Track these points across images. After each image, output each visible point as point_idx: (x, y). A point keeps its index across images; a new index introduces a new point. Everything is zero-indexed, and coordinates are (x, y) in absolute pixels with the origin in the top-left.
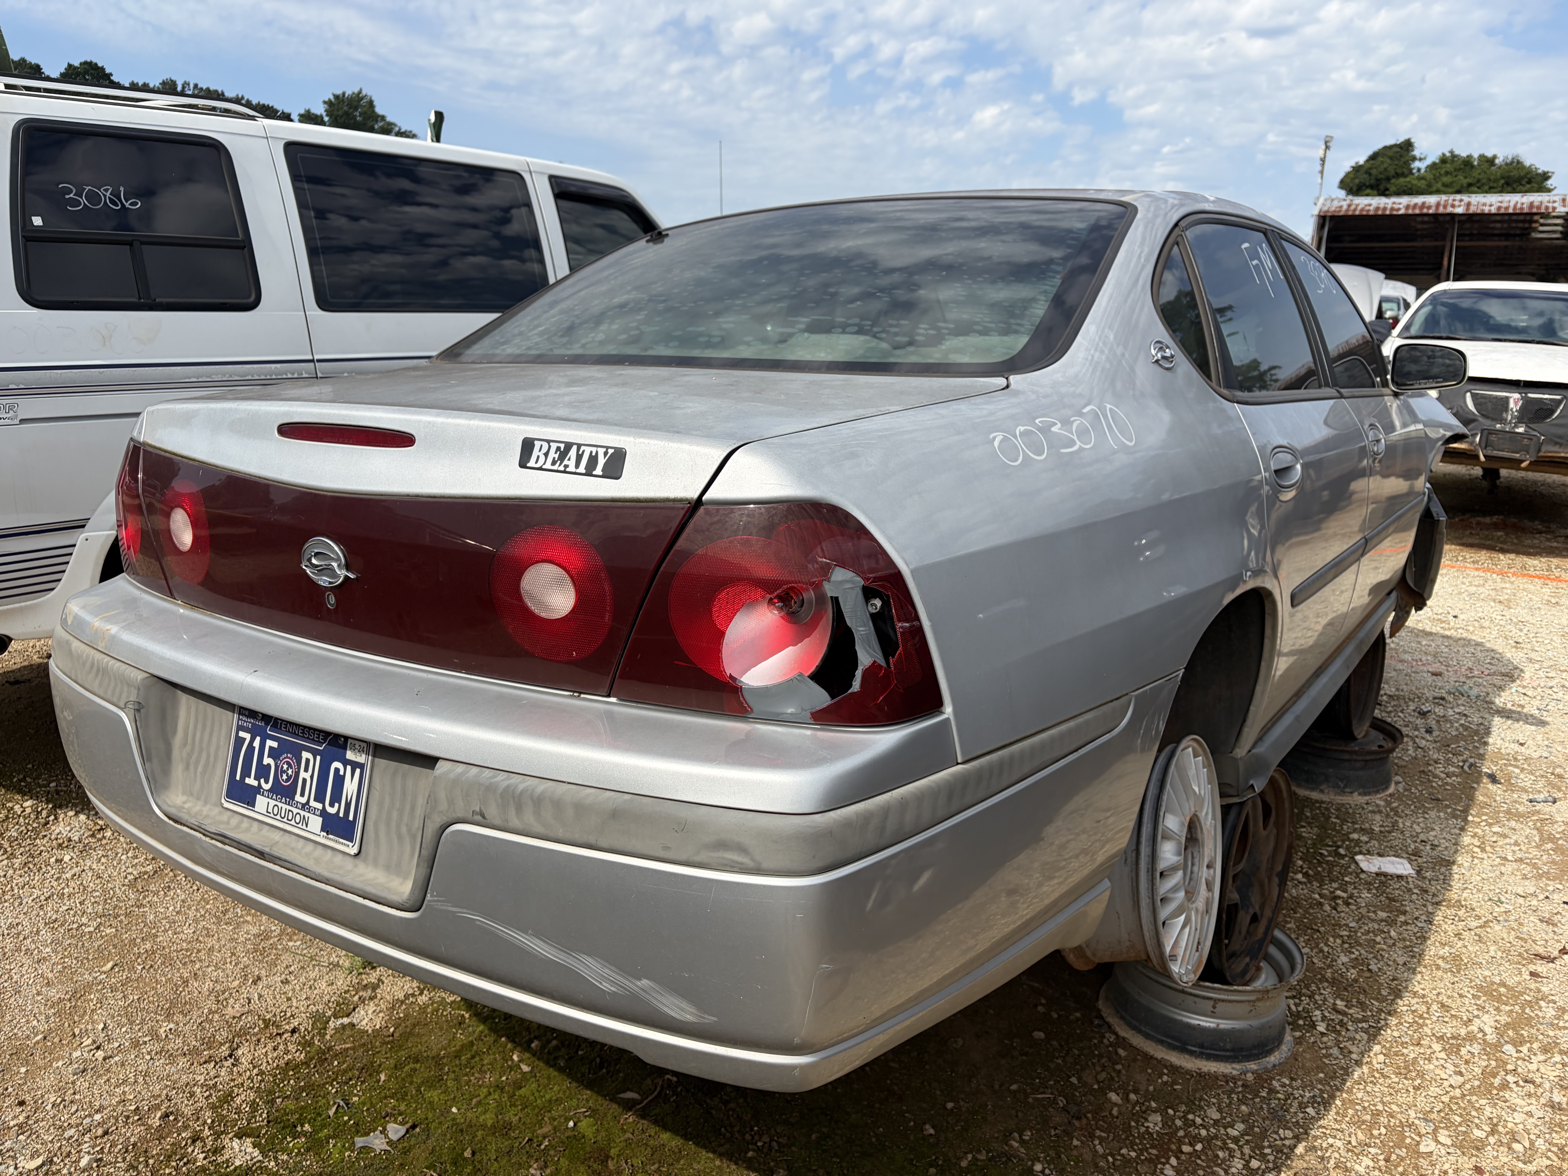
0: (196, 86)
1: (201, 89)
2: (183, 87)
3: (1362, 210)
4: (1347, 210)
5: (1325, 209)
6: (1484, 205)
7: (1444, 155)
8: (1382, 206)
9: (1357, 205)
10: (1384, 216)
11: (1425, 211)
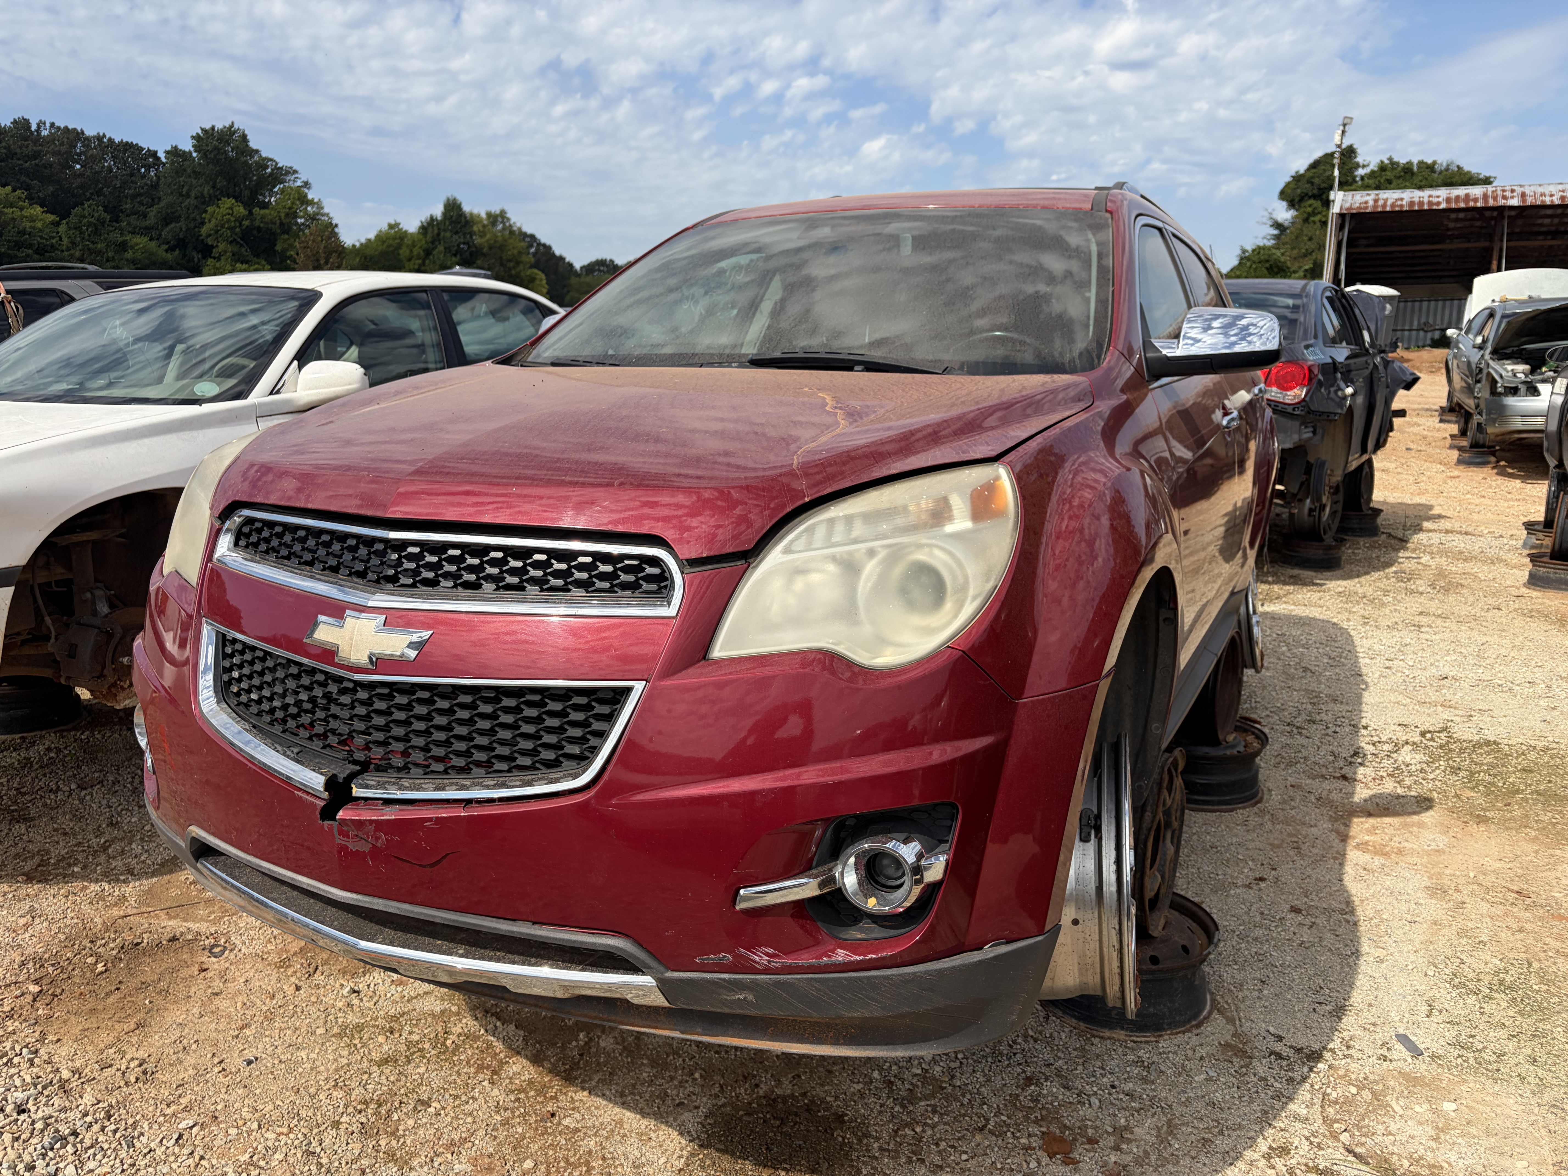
0: (52, 125)
1: (59, 128)
2: (39, 127)
3: (1393, 205)
4: (1375, 206)
5: (1347, 205)
6: (1543, 195)
7: (1382, 162)
8: (1416, 200)
9: (1386, 200)
10: (1421, 212)
11: (1472, 204)
